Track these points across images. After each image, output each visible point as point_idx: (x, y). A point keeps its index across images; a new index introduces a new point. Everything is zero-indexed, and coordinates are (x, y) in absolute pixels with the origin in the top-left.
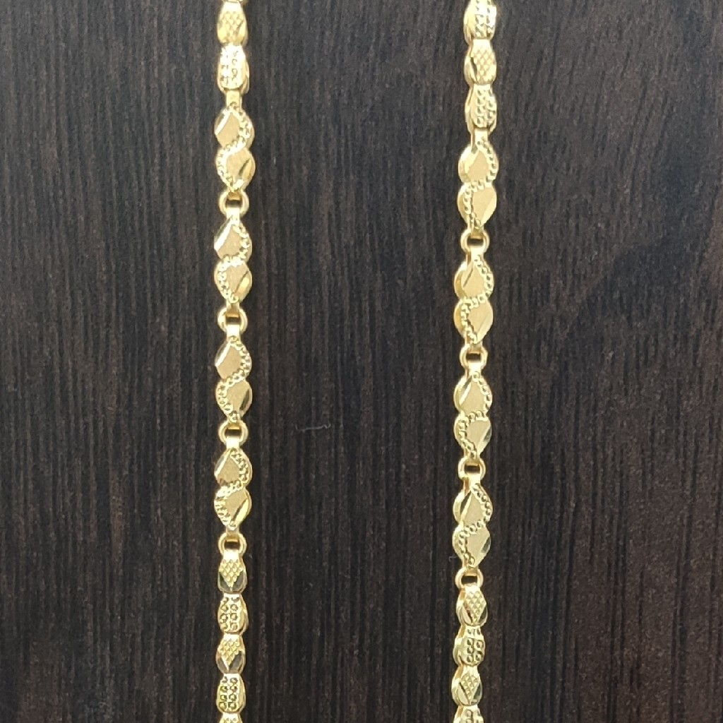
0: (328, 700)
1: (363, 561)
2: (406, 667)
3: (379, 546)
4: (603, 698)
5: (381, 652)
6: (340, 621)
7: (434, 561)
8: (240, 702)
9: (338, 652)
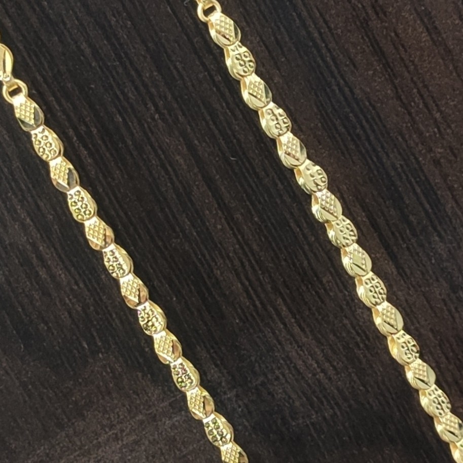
0: (157, 166)
1: (121, 45)
2: (201, 105)
3: (126, 27)
4: (364, 40)
5: (176, 106)
6: (131, 101)
7: (174, 12)
8: (92, 206)
9: (143, 125)
